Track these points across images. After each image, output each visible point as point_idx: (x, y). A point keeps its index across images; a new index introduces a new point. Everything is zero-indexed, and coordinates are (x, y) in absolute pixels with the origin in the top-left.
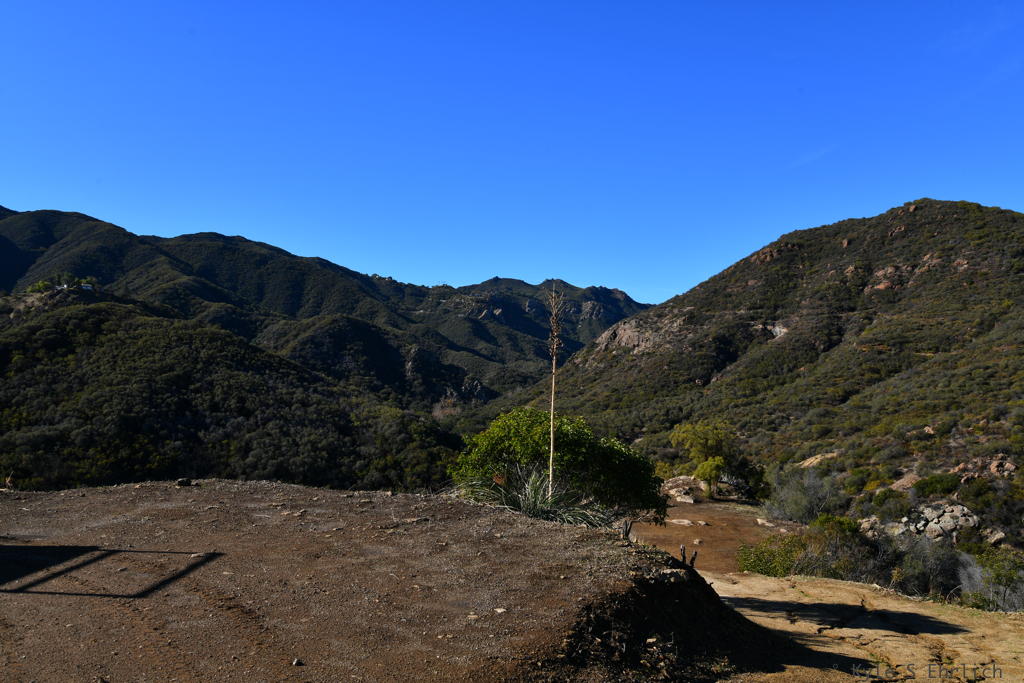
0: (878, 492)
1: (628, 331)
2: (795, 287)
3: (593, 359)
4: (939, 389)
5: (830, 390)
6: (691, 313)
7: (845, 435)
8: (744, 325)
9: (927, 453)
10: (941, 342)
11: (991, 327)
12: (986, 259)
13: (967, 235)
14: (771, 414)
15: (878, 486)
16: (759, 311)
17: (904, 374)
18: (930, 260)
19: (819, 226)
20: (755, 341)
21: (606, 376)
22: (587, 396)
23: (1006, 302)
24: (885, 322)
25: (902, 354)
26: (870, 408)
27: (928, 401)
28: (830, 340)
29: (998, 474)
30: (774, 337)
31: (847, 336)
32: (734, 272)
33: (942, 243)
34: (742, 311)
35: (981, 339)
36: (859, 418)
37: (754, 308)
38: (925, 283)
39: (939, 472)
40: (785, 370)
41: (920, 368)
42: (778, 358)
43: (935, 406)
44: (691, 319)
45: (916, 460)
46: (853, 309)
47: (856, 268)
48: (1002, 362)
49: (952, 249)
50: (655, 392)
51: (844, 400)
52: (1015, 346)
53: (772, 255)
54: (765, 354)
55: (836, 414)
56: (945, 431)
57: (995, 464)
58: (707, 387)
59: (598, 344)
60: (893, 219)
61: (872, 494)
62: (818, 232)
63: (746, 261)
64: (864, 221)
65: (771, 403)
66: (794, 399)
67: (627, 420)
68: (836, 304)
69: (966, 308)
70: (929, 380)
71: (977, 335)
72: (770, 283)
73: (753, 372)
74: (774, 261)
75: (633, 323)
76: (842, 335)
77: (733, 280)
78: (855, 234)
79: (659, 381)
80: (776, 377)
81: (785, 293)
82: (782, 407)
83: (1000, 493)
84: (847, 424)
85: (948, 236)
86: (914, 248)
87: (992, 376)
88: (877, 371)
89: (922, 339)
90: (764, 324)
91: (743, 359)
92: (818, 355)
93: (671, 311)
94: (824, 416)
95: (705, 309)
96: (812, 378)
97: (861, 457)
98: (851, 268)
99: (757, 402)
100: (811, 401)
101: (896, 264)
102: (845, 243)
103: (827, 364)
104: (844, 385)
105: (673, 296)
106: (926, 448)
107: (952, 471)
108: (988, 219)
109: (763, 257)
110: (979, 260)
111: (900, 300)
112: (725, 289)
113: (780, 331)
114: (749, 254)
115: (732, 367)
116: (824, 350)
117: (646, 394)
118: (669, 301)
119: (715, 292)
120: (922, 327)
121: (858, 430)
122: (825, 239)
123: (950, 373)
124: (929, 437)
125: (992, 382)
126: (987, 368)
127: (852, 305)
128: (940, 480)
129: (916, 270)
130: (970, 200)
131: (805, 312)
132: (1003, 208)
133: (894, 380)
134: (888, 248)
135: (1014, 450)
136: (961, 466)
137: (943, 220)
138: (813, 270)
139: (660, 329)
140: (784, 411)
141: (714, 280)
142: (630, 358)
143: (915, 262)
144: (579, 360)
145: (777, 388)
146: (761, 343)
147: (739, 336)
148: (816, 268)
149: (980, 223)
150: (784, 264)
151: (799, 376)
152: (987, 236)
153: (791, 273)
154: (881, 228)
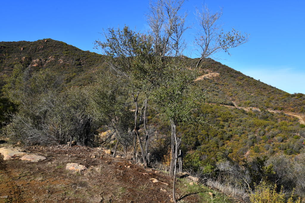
11: (70, 81)
12: (68, 60)
13: (63, 52)
18: (51, 58)
23: (74, 74)
33: (55, 53)
38: (50, 66)
47: (26, 58)
49: (58, 56)
52: (78, 86)
60: (40, 43)
62: (11, 43)
64: (29, 42)
69: (62, 75)
78: (26, 46)
85: (57, 52)
86: (46, 54)
98: (24, 58)
101: (40, 58)
102: (22, 49)
108: (69, 48)
110: (66, 60)
122: (14, 46)
129: (47, 61)
131: (6, 72)
132: (73, 46)
134: (37, 53)
137: (55, 46)
138: (9, 57)
143: (47, 59)
149: (67, 49)
152: (69, 53)
154: (35, 46)
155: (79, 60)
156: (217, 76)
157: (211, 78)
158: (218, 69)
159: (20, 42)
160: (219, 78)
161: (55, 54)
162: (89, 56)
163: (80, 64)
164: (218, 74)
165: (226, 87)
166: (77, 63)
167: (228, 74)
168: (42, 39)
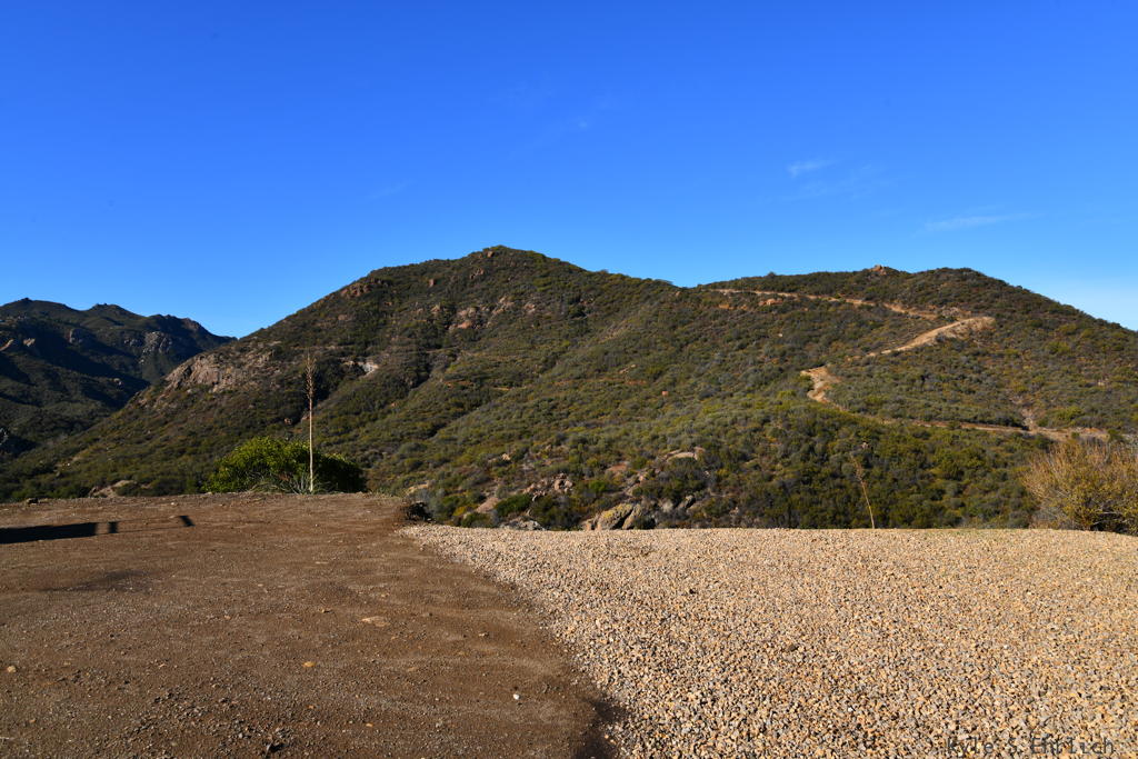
0: (465, 516)
1: (207, 368)
2: (385, 323)
3: (163, 399)
4: (513, 420)
5: (419, 425)
6: (277, 347)
7: (435, 467)
8: (334, 362)
9: (505, 477)
10: (514, 378)
11: (553, 364)
12: (549, 304)
13: (534, 282)
14: (363, 450)
15: (465, 511)
16: (350, 347)
17: (484, 408)
18: (504, 303)
19: (407, 264)
20: (347, 377)
21: (179, 418)
22: (157, 441)
23: (565, 343)
24: (468, 359)
25: (482, 389)
26: (455, 440)
27: (504, 432)
28: (419, 376)
29: (560, 491)
30: (365, 373)
31: (434, 373)
32: (323, 306)
33: (514, 288)
34: (333, 347)
35: (546, 375)
36: (447, 449)
37: (346, 344)
38: (501, 323)
39: (515, 493)
40: (377, 406)
41: (498, 402)
42: (370, 393)
43: (510, 436)
44: (278, 354)
45: (496, 484)
46: (439, 347)
47: (441, 308)
48: (562, 395)
49: (522, 293)
50: (240, 434)
51: (432, 433)
52: (570, 382)
53: (362, 291)
54: (357, 390)
55: (426, 447)
56: (519, 458)
57: (558, 482)
58: (297, 426)
59: (168, 383)
60: (475, 262)
61: (460, 519)
62: (406, 270)
63: (336, 294)
64: (448, 263)
65: (364, 440)
66: (386, 435)
67: (208, 465)
68: (424, 341)
69: (533, 348)
70: (505, 413)
71: (542, 371)
72: (361, 318)
73: (345, 409)
74: (365, 297)
75: (212, 358)
76: (429, 371)
77: (322, 315)
78: (440, 275)
79: (243, 422)
80: (369, 413)
81: (376, 329)
82: (374, 444)
83: (562, 507)
84: (436, 457)
85: (519, 282)
86: (492, 290)
87: (554, 407)
88: (461, 406)
89: (498, 375)
90: (356, 360)
91: (335, 396)
92: (407, 391)
93: (255, 346)
94: (415, 449)
95: (294, 344)
96: (403, 414)
97: (450, 485)
98: (437, 307)
99: (350, 440)
100: (402, 437)
101: (476, 305)
102: (432, 282)
103: (415, 400)
104: (432, 420)
105: (257, 329)
106: (504, 473)
107: (525, 492)
108: (551, 269)
109: (353, 292)
110: (544, 304)
111: (480, 339)
112: (314, 324)
113: (371, 367)
114: (338, 288)
115: (324, 404)
116: (413, 387)
117: (228, 436)
118: (253, 335)
119: (304, 326)
120: (497, 365)
121: (446, 461)
122: (413, 278)
123: (522, 405)
124: (507, 463)
125: (555, 413)
126: (550, 400)
127: (438, 342)
128: (515, 500)
129: (494, 312)
130: (537, 251)
131: (395, 348)
132: (562, 259)
133: (476, 413)
134: (468, 289)
135: (572, 469)
136: (532, 486)
137: (515, 267)
138: (402, 307)
139: (241, 365)
140: (376, 447)
141: (302, 313)
142: (209, 397)
143: (492, 304)
144: (145, 400)
145: (369, 424)
146: (352, 379)
147: (329, 372)
148: (405, 305)
149: (545, 272)
150: (374, 301)
151: (389, 412)
152: (550, 283)
153: (380, 310)
154: (463, 270)
155: (578, 300)
156: (984, 328)
157: (962, 335)
158: (993, 302)
159: (427, 264)
160: (992, 334)
161: (513, 291)
162: (604, 287)
163: (581, 314)
164: (988, 320)
165: (1012, 363)
166: (573, 309)
167: (1027, 316)
168: (481, 250)
